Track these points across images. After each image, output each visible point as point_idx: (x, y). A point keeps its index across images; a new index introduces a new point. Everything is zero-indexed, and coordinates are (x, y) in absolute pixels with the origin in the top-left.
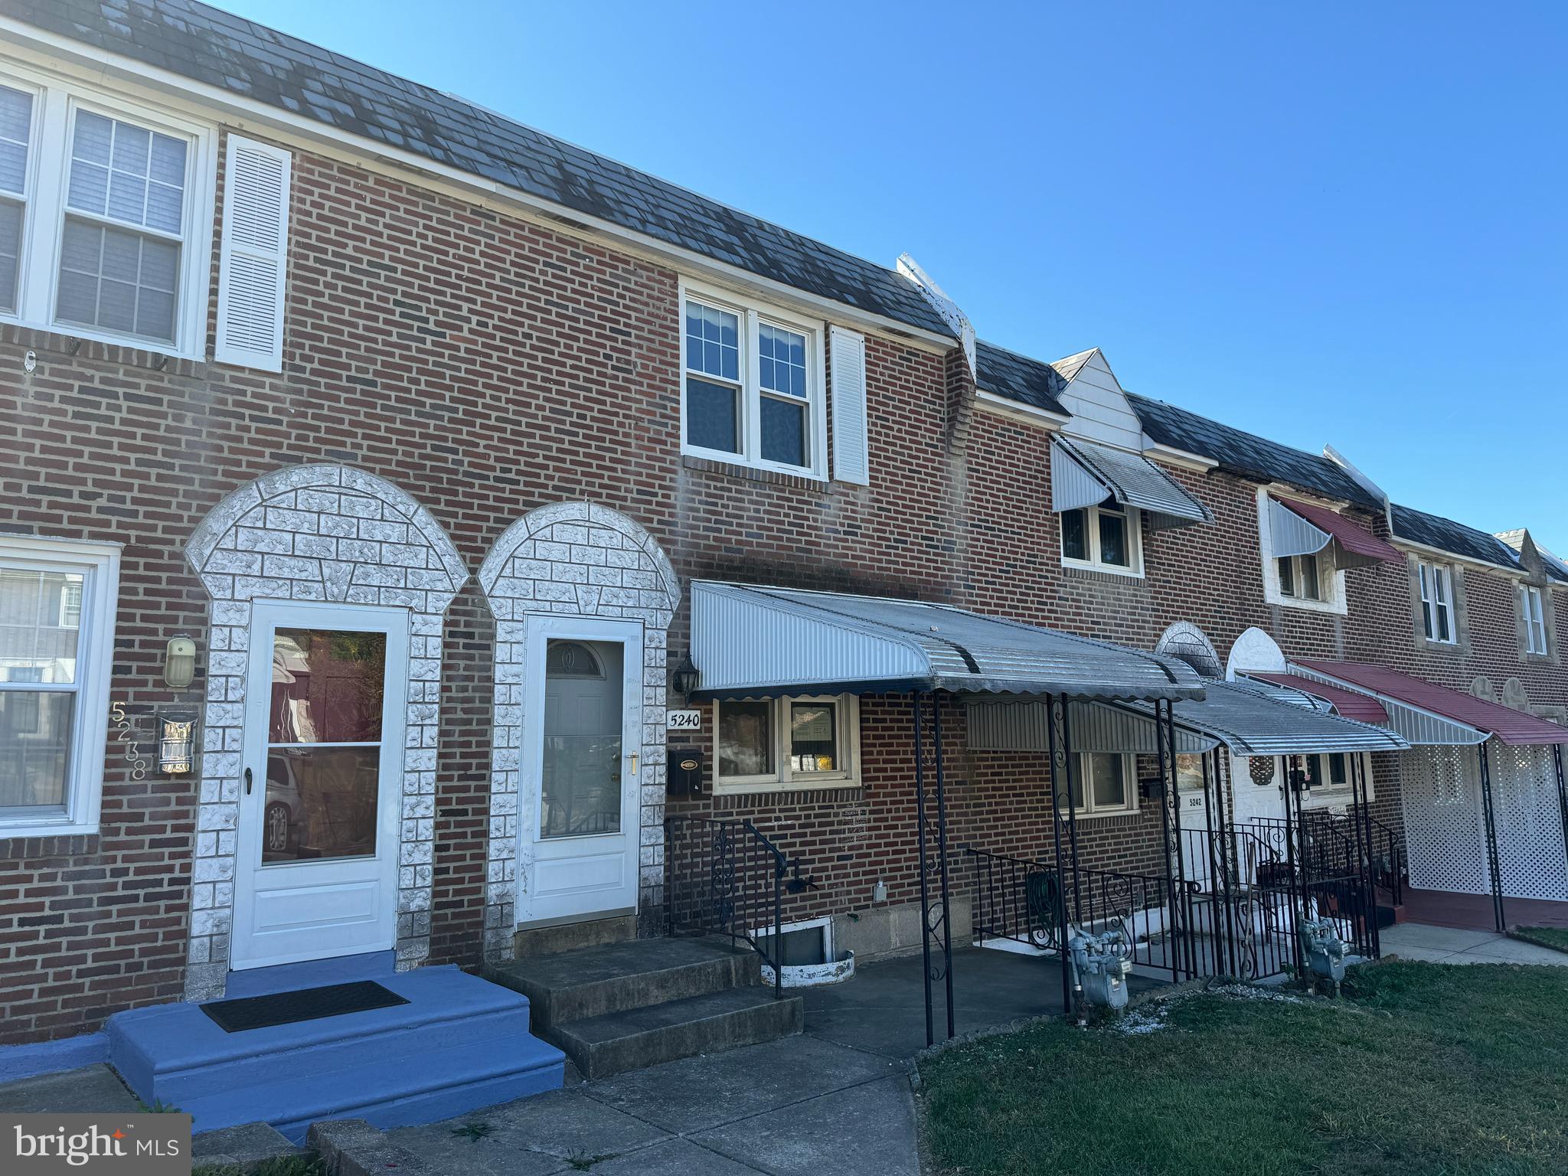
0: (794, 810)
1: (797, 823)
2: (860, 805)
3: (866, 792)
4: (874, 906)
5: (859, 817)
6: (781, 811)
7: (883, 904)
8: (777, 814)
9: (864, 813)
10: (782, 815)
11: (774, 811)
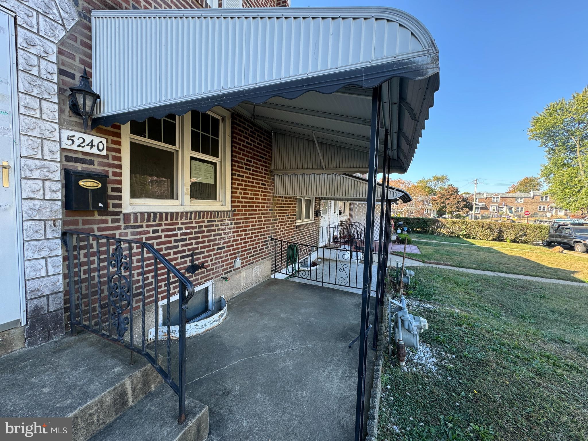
0: (192, 223)
1: (193, 231)
2: (230, 220)
3: (233, 212)
4: (234, 270)
5: (229, 226)
6: (182, 224)
7: (239, 268)
8: (180, 226)
9: (231, 224)
10: (183, 226)
11: (177, 224)
